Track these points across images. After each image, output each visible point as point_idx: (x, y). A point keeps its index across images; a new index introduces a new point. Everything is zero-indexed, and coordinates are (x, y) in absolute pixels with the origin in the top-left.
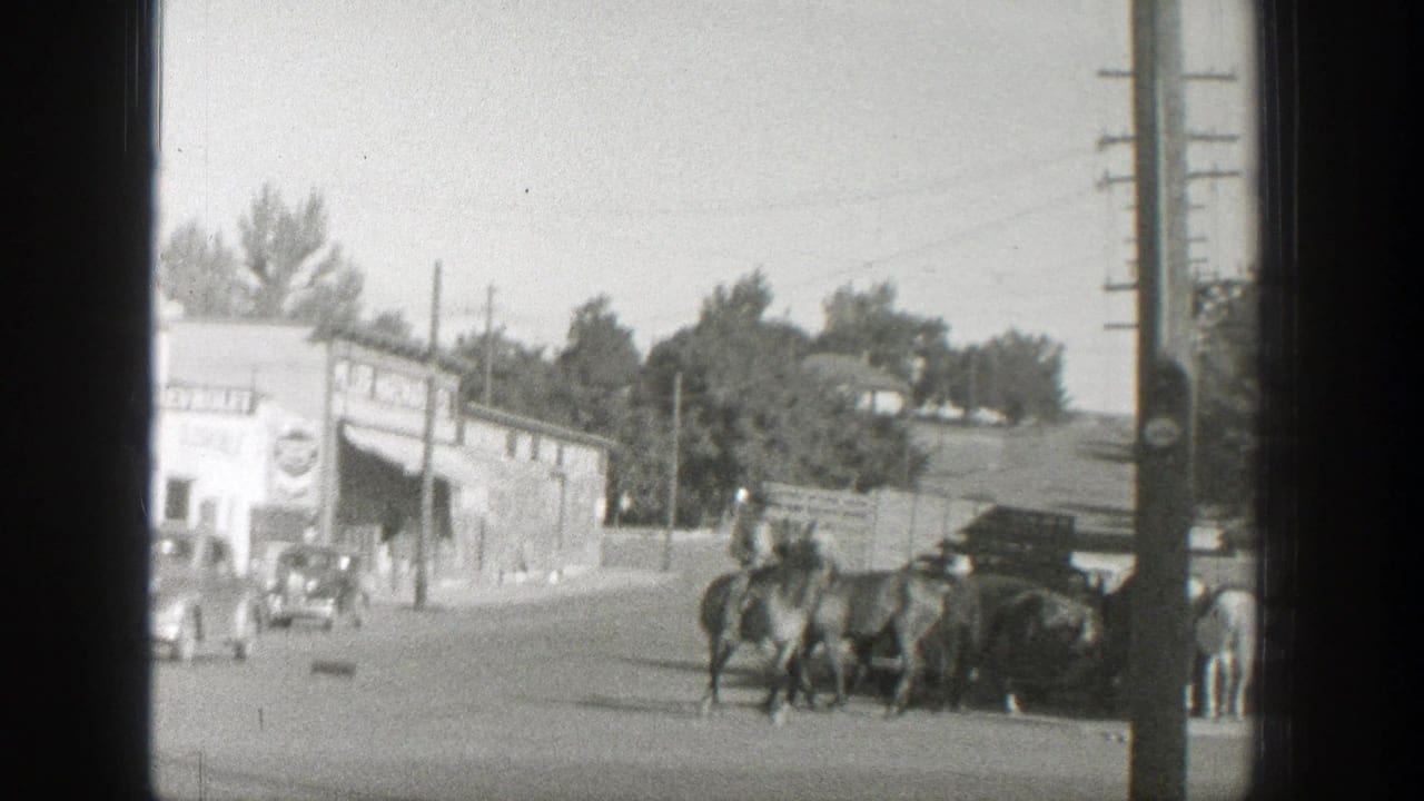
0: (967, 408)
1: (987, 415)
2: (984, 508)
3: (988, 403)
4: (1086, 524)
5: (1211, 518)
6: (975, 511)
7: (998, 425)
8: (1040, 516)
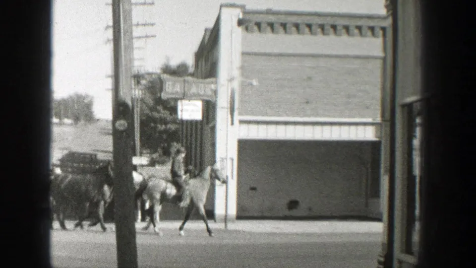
0: (60, 119)
1: (67, 121)
2: (65, 152)
3: (67, 117)
4: (101, 156)
5: (147, 153)
6: (62, 153)
7: (71, 124)
8: (84, 154)
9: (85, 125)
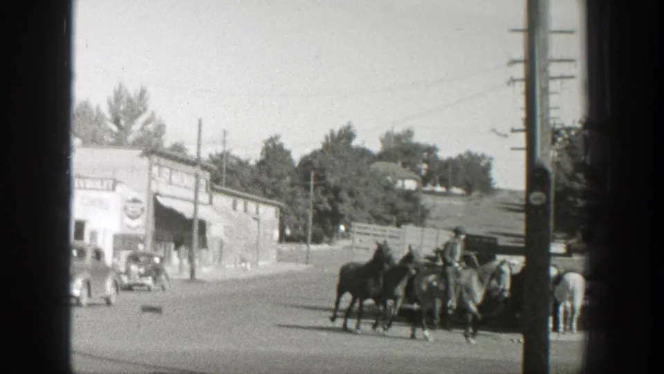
0: (447, 187)
1: (456, 190)
3: (458, 186)
4: (502, 241)
5: (563, 238)
7: (461, 195)
9: (481, 196)
